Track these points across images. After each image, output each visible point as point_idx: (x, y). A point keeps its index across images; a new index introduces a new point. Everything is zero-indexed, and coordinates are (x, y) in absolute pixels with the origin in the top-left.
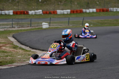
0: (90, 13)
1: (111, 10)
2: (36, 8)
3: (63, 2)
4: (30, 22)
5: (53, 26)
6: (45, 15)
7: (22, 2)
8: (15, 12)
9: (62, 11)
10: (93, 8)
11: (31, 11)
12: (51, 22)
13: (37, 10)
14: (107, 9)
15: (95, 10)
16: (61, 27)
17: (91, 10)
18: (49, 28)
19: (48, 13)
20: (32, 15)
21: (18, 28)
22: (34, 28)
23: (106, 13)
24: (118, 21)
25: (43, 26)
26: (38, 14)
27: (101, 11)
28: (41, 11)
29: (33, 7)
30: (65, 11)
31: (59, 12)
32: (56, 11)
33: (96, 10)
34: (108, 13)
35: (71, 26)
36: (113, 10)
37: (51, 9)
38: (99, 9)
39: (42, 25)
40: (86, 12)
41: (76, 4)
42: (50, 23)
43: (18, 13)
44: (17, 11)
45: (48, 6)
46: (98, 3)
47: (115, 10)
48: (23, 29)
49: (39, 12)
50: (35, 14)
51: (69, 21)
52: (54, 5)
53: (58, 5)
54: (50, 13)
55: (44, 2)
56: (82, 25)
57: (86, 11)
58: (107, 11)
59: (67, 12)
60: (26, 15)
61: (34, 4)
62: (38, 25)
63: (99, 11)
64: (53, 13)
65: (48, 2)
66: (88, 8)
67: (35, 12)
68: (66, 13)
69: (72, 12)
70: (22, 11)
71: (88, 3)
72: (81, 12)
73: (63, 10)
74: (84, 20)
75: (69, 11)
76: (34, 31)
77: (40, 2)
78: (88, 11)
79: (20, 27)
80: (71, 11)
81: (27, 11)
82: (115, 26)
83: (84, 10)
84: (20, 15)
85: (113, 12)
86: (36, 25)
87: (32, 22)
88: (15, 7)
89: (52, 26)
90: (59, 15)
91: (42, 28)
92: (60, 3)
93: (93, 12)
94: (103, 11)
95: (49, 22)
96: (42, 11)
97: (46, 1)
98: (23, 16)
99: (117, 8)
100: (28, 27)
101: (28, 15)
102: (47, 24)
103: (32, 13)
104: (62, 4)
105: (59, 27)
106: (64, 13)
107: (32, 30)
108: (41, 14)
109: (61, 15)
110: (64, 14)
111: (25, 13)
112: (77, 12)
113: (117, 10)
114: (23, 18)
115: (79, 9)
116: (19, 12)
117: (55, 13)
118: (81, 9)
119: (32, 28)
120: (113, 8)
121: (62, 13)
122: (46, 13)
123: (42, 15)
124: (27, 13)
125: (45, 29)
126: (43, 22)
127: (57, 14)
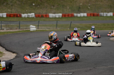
0: (80, 17)
1: (101, 15)
2: (29, 11)
3: (56, 6)
4: (18, 25)
5: (42, 28)
6: (37, 18)
7: (16, 6)
8: (8, 14)
9: (54, 15)
10: (84, 12)
11: (24, 14)
12: (39, 24)
13: (30, 13)
14: (97, 14)
15: (85, 14)
16: (49, 30)
17: (82, 15)
18: (36, 30)
19: (40, 16)
20: (25, 18)
21: (6, 30)
22: (22, 30)
23: (96, 17)
24: (105, 26)
25: (31, 29)
26: (31, 17)
27: (92, 15)
28: (33, 14)
29: (27, 11)
30: (57, 15)
31: (51, 15)
32: (48, 14)
33: (87, 14)
34: (98, 17)
35: (59, 29)
36: (103, 14)
37: (44, 12)
38: (90, 13)
39: (30, 27)
40: (77, 17)
41: (68, 8)
42: (38, 26)
43: (11, 16)
44: (11, 13)
45: (41, 10)
46: (89, 8)
47: (105, 15)
48: (11, 31)
49: (32, 15)
50: (28, 17)
51: (57, 25)
52: (46, 9)
53: (51, 8)
54: (42, 16)
55: (37, 6)
56: (70, 29)
57: (77, 15)
58: (98, 15)
59: (59, 15)
60: (18, 18)
61: (27, 8)
62: (27, 28)
63: (90, 15)
64: (45, 16)
65: (41, 6)
66: (79, 12)
67: (28, 15)
68: (57, 17)
69: (64, 16)
70: (15, 13)
71: (80, 8)
72: (72, 16)
73: (55, 13)
74: (72, 24)
75: (61, 14)
76: (19, 33)
77: (34, 6)
78: (79, 15)
79: (9, 29)
80: (62, 15)
81: (20, 14)
82: (100, 30)
83: (75, 14)
84: (13, 18)
85: (103, 16)
86: (25, 27)
87: (21, 25)
88: (9, 10)
89: (40, 29)
90: (51, 18)
91: (29, 30)
92: (52, 7)
93: (84, 17)
94: (94, 15)
95: (37, 24)
96: (35, 14)
97: (39, 5)
98: (15, 19)
99: (107, 13)
100: (17, 29)
101: (20, 18)
102: (35, 27)
103: (25, 16)
104: (55, 8)
105: (46, 30)
106: (55, 16)
107: (19, 32)
108: (33, 17)
109: (53, 18)
110: (55, 18)
111: (18, 15)
112: (68, 15)
113: (107, 14)
114: (15, 20)
115: (70, 13)
116: (13, 14)
117: (47, 16)
118: (72, 14)
119: (20, 30)
120: (103, 12)
121: (54, 17)
122: (39, 16)
123: (35, 18)
124: (20, 16)
125: (32, 32)
126: (31, 25)
127: (49, 17)
